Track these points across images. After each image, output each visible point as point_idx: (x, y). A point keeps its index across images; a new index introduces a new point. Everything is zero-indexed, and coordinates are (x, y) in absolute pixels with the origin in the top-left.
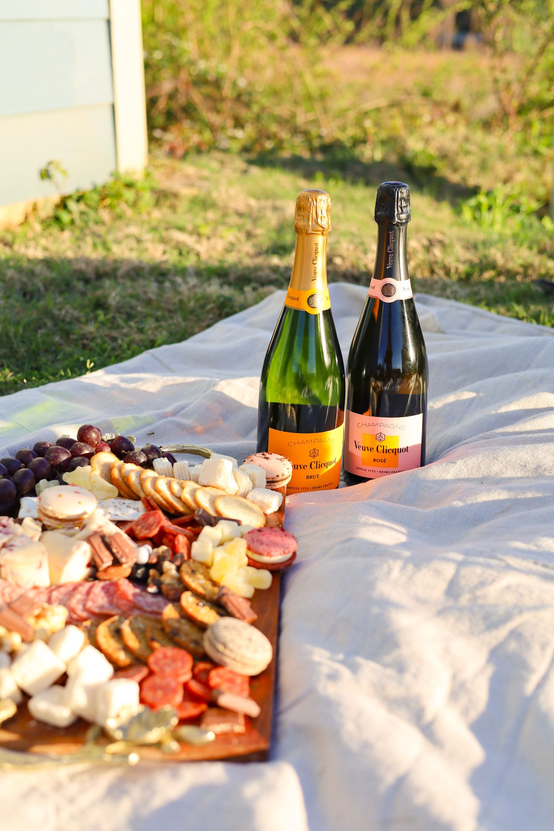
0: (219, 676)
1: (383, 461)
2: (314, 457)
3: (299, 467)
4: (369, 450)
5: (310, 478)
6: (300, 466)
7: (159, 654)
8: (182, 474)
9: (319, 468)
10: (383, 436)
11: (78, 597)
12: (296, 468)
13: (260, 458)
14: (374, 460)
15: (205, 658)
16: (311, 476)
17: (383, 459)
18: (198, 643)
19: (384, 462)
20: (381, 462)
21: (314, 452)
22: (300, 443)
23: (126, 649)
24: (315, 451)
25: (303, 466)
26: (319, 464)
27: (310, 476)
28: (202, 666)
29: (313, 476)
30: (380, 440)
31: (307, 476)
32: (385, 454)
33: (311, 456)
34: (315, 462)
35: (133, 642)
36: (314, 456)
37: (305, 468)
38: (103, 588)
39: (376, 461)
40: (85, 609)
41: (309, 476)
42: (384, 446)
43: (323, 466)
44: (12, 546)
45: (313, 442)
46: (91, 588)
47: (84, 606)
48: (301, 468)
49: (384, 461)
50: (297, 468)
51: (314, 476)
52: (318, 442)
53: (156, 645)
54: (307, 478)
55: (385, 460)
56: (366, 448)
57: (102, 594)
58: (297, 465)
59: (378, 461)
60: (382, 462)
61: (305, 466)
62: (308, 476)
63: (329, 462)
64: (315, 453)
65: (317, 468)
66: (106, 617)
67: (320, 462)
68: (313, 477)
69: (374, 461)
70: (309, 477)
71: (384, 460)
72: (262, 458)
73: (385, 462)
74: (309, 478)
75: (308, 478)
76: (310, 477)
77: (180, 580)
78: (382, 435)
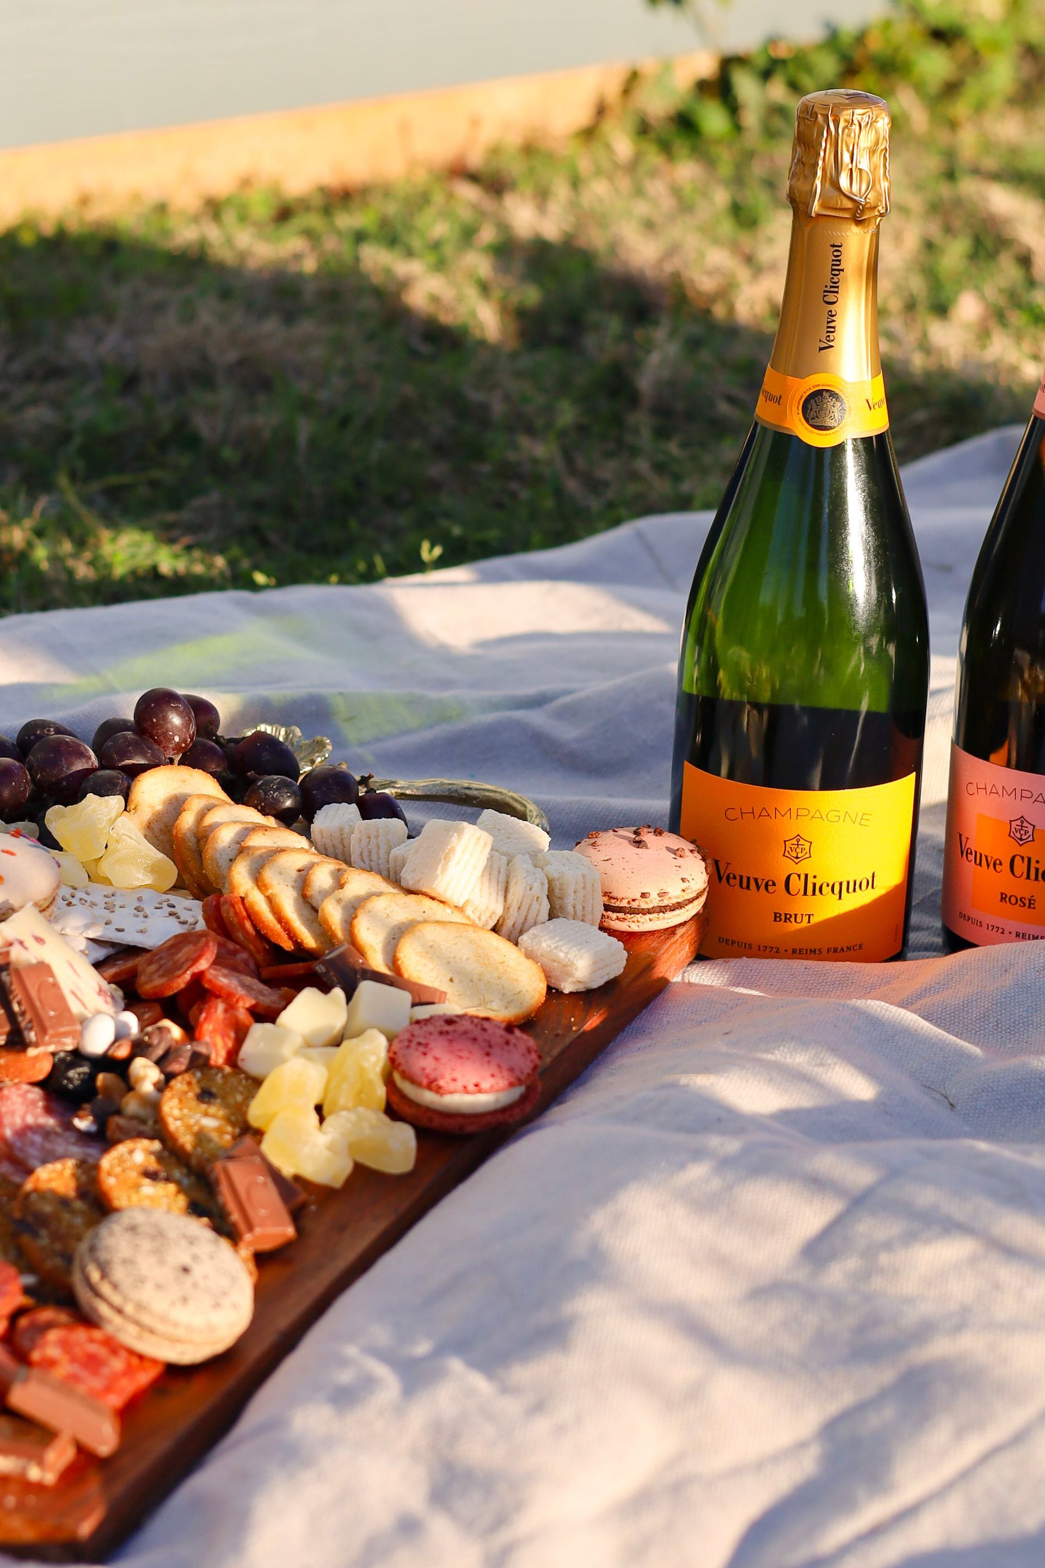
1: (1027, 905)
2: (797, 861)
3: (752, 883)
4: (992, 865)
5: (785, 921)
6: (756, 880)
8: (370, 852)
9: (814, 894)
10: (1030, 829)
12: (745, 884)
13: (622, 840)
14: (1003, 897)
16: (788, 916)
17: (1028, 897)
19: (1029, 907)
20: (1022, 905)
21: (798, 845)
22: (757, 815)
24: (802, 842)
25: (765, 881)
26: (814, 885)
27: (786, 915)
29: (793, 916)
30: (1021, 840)
31: (776, 914)
32: (1031, 883)
33: (789, 856)
34: (799, 876)
36: (797, 858)
37: (771, 889)
39: (1007, 899)
41: (781, 915)
42: (1029, 859)
43: (826, 890)
45: (794, 816)
48: (758, 887)
49: (1030, 904)
50: (748, 887)
51: (796, 915)
52: (810, 817)
54: (775, 920)
55: (1032, 902)
56: (984, 858)
58: (748, 879)
59: (1013, 900)
60: (1025, 905)
61: (770, 883)
62: (778, 915)
63: (848, 883)
64: (799, 850)
65: (805, 894)
67: (815, 877)
68: (792, 919)
69: (1001, 901)
70: (783, 917)
71: (1030, 900)
72: (626, 842)
73: (1032, 906)
74: (781, 920)
75: (778, 919)
76: (786, 918)
78: (1025, 824)
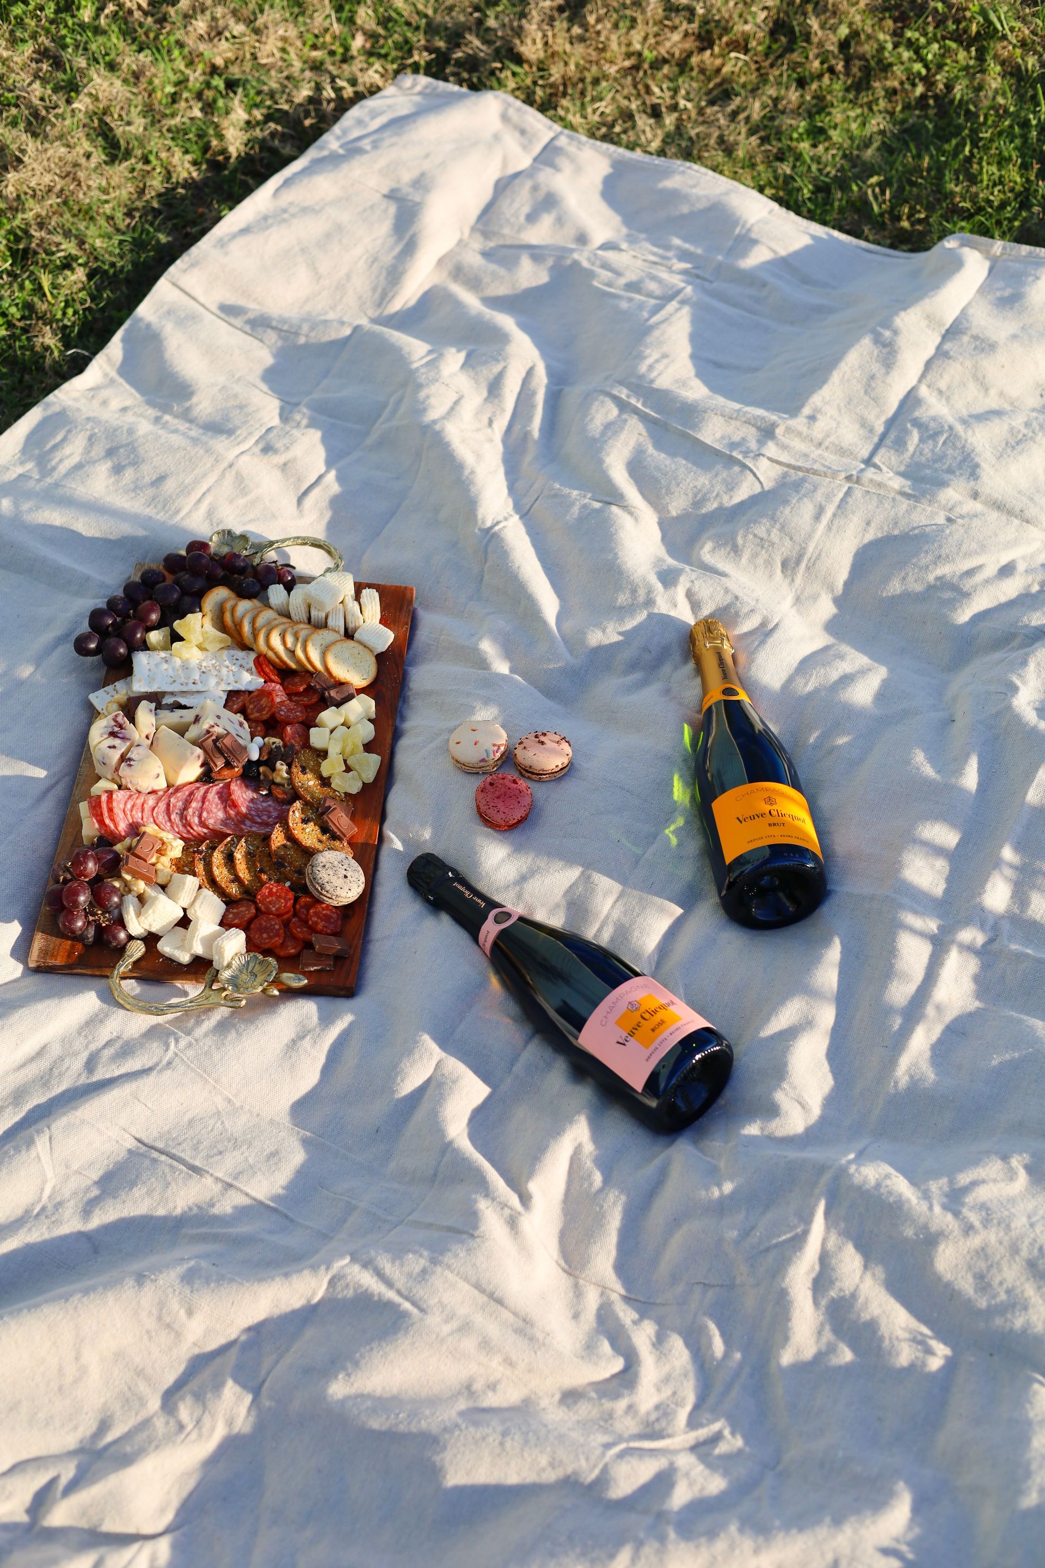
0: (316, 914)
7: (265, 891)
11: (194, 805)
15: (305, 889)
18: (300, 872)
23: (237, 879)
28: (304, 900)
35: (243, 871)
38: (218, 793)
40: (202, 824)
44: (130, 759)
46: (206, 792)
47: (200, 817)
53: (264, 877)
57: (217, 800)
66: (221, 836)
77: (290, 781)
